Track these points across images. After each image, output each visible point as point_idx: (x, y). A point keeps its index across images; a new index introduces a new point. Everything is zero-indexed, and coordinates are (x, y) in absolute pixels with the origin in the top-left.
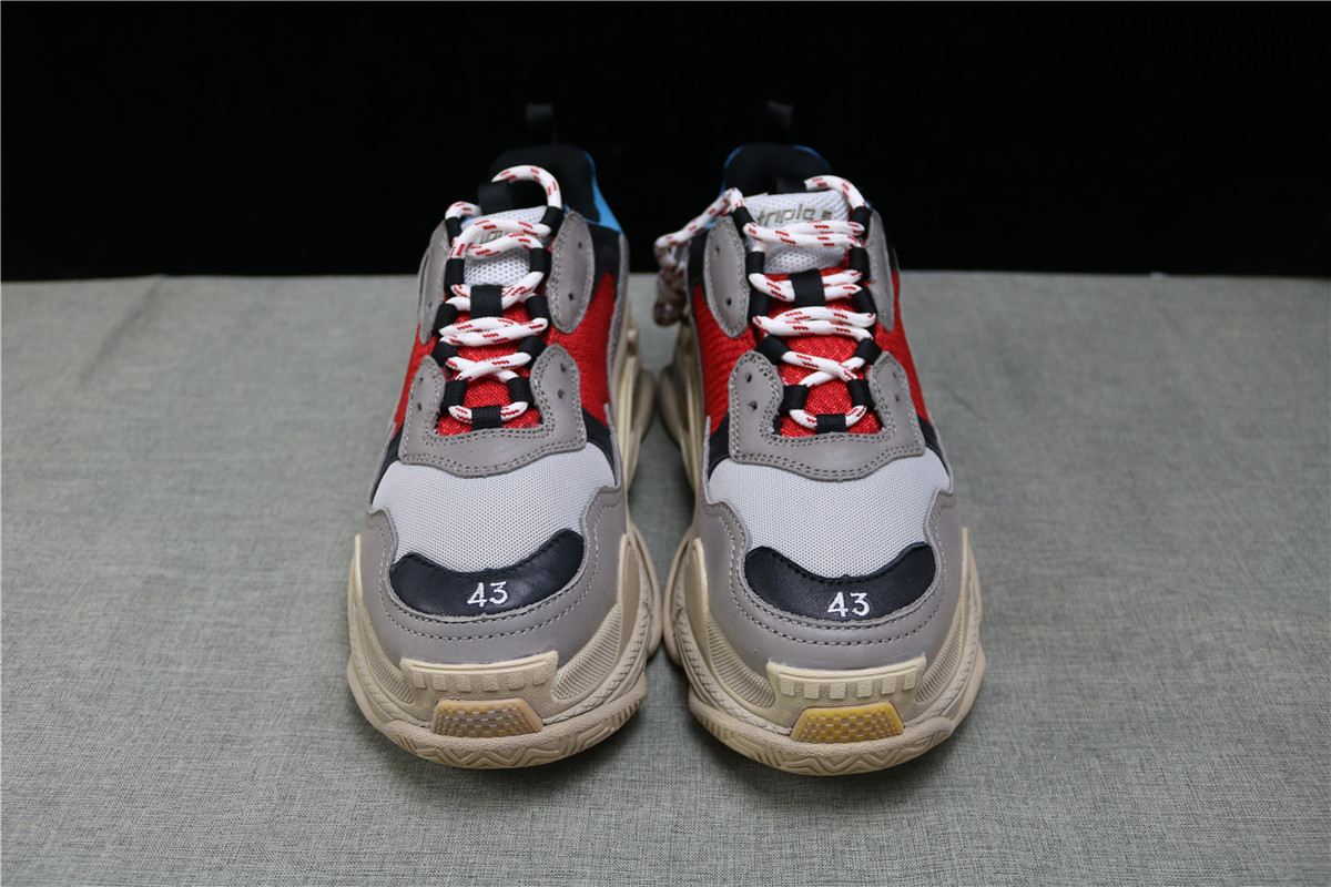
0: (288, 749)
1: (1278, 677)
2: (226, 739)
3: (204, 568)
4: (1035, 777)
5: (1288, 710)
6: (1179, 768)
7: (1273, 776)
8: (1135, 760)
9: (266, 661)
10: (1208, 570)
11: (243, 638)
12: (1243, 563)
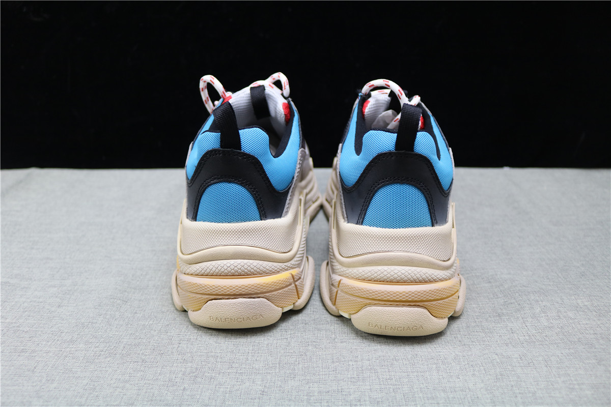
0: (56, 357)
1: (584, 322)
2: (23, 351)
3: (31, 279)
4: (463, 363)
5: (592, 336)
6: (541, 358)
7: (591, 361)
8: (516, 356)
9: (54, 317)
10: (543, 277)
11: (44, 307)
12: (560, 275)
